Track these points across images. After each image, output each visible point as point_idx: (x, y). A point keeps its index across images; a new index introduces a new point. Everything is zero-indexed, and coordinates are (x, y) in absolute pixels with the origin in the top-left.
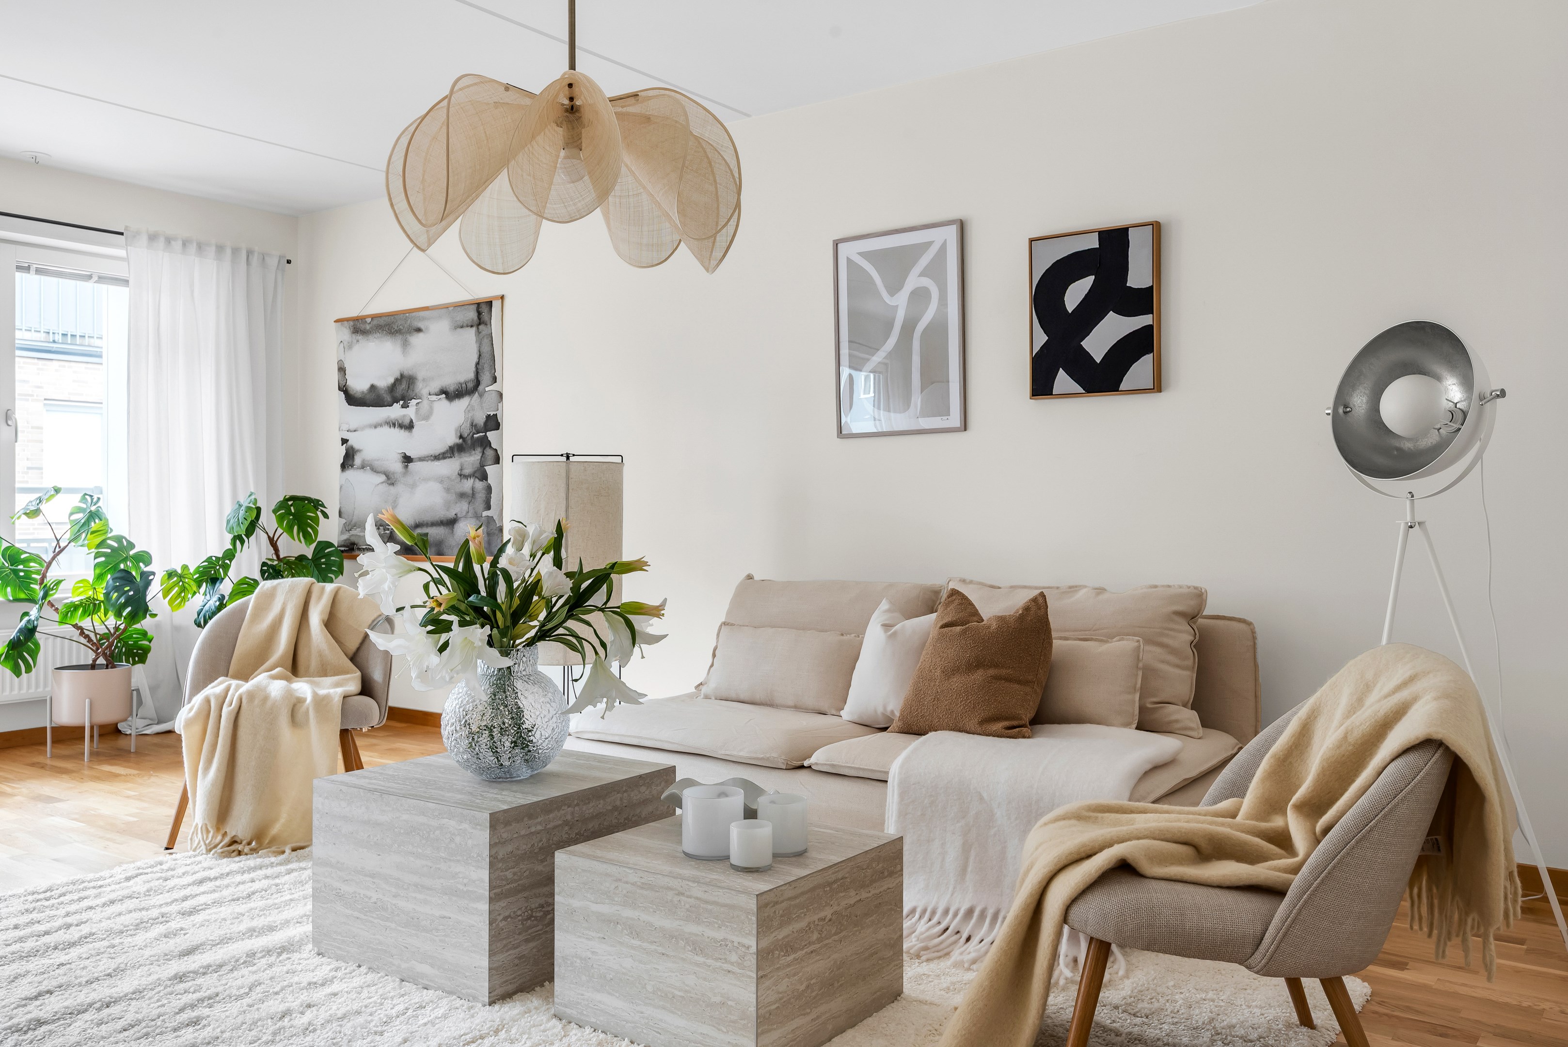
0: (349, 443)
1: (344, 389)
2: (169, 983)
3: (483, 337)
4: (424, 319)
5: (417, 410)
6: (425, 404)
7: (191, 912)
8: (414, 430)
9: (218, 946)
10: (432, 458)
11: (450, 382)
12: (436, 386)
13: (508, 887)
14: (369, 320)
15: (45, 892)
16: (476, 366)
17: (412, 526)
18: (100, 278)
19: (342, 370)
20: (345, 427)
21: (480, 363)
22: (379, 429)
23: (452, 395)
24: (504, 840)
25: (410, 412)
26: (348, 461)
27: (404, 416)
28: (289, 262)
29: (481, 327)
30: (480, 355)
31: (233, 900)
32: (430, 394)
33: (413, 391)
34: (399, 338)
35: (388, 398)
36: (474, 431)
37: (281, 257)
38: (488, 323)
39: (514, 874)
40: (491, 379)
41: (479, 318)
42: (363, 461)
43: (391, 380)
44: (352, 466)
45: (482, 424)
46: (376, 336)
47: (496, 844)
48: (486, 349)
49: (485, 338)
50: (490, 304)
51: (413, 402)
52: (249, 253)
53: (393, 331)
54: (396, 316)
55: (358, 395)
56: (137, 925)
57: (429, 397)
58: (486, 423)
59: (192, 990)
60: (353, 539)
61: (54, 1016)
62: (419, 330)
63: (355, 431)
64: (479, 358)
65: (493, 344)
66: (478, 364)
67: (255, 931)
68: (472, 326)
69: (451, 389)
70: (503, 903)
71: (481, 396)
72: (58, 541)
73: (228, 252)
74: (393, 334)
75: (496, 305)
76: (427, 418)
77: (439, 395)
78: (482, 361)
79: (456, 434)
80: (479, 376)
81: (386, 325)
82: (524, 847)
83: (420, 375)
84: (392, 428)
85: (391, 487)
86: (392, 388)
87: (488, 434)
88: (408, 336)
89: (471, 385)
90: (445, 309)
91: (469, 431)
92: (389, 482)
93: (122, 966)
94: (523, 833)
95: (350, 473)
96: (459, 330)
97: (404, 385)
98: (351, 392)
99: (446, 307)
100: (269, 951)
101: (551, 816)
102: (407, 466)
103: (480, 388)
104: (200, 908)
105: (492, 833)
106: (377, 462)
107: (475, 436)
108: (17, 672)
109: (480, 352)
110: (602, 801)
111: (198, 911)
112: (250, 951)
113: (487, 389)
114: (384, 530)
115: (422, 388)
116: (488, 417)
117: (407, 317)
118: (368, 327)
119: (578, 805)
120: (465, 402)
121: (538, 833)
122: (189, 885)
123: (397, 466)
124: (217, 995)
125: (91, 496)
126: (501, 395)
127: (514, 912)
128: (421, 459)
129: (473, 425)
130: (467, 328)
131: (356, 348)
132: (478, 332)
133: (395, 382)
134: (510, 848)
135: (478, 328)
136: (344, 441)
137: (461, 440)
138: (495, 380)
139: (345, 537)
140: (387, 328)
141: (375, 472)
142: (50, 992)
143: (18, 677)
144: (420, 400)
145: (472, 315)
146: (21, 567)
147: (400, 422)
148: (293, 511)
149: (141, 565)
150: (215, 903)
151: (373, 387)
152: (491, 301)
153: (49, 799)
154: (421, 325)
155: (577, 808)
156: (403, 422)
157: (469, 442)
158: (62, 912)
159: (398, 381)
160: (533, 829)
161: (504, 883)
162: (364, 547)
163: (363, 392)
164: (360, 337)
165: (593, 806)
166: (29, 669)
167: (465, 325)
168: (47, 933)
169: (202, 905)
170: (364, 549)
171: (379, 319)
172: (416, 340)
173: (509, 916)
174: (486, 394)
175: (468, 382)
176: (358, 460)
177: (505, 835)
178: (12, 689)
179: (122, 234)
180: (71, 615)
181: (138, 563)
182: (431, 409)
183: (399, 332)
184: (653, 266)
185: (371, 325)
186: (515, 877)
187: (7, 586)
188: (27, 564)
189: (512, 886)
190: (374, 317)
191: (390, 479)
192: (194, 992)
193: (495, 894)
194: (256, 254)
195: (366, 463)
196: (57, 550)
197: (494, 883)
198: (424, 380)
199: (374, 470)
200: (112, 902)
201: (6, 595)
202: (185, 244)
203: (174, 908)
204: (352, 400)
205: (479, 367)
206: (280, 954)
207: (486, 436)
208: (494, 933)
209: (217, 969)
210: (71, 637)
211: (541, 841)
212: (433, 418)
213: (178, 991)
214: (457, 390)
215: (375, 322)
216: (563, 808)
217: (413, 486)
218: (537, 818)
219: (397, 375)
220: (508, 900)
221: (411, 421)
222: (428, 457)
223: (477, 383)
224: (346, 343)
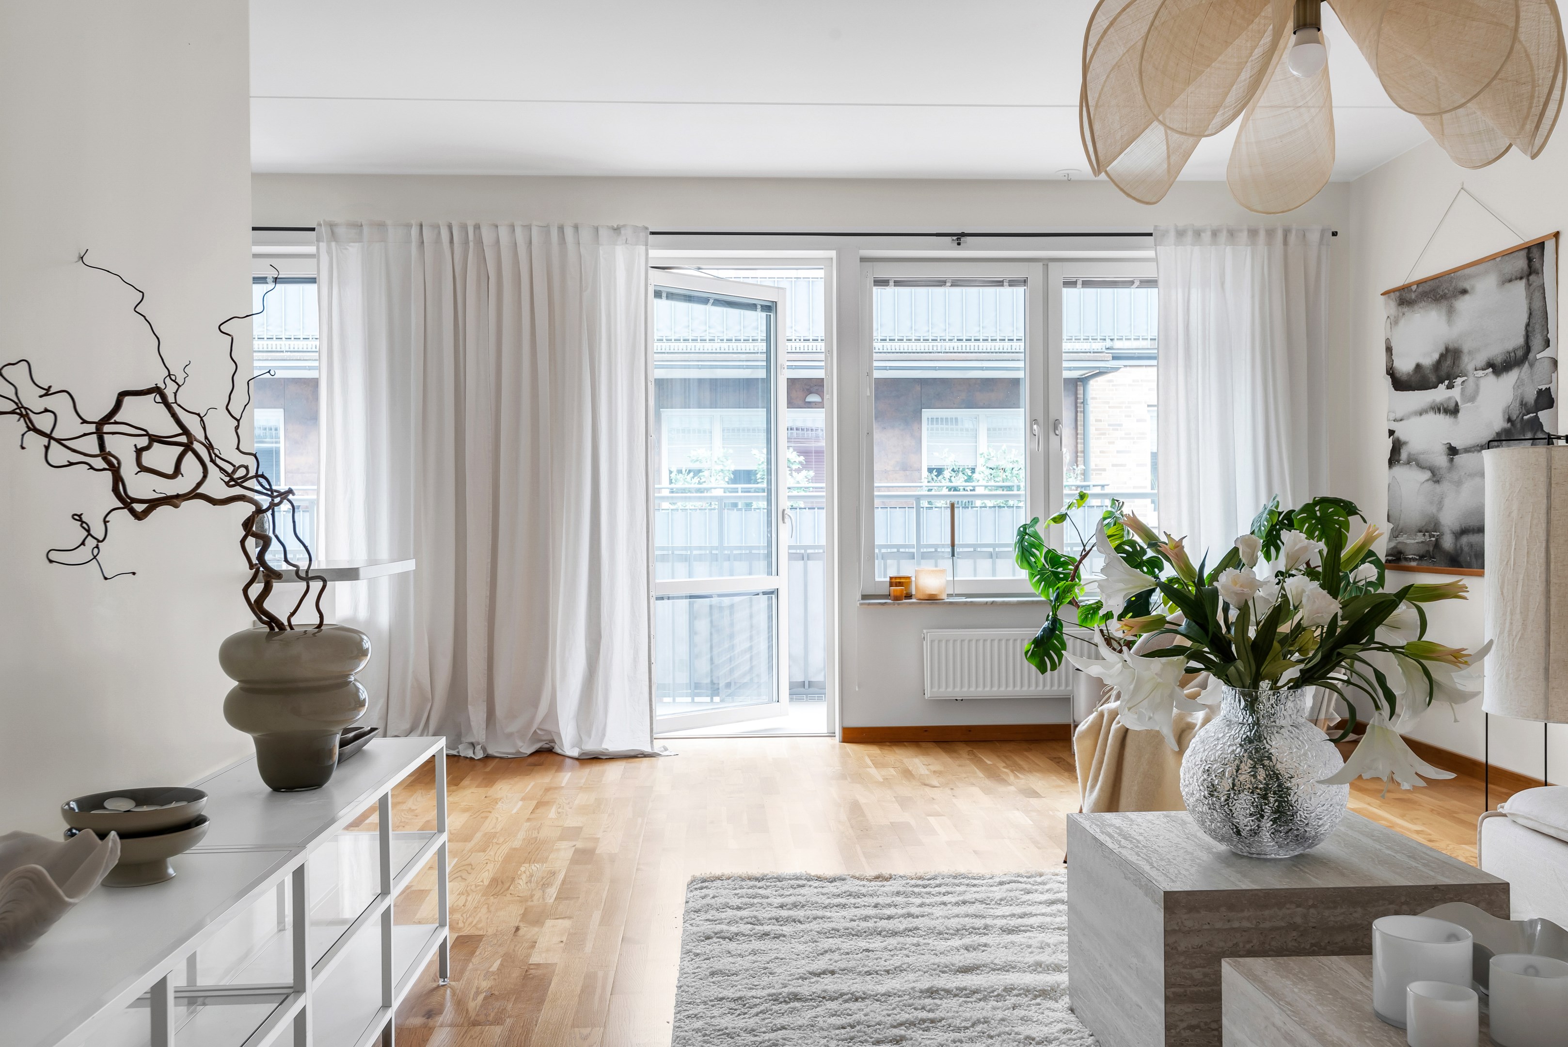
0: (1396, 434)
1: (1391, 372)
2: (918, 994)
3: (1534, 291)
4: (1470, 277)
5: (1463, 390)
6: (1471, 381)
7: (1013, 930)
8: (1460, 415)
9: (997, 972)
10: (1479, 448)
11: (1496, 350)
12: (1481, 359)
13: (1195, 989)
14: (1414, 287)
15: (929, 880)
16: (1526, 328)
17: (1457, 533)
18: (1141, 282)
19: (1389, 350)
20: (1392, 417)
21: (1531, 325)
22: (1425, 417)
23: (1498, 368)
24: (1187, 929)
25: (1456, 394)
26: (1394, 458)
27: (1450, 398)
28: (1335, 234)
29: (1532, 278)
30: (1530, 314)
31: (1059, 929)
32: (1476, 370)
33: (1458, 367)
34: (1445, 303)
35: (1433, 378)
36: (1524, 411)
37: (1323, 232)
38: (1540, 271)
39: (1206, 975)
40: (1544, 343)
41: (1530, 266)
42: (1409, 455)
43: (1436, 356)
44: (1398, 461)
45: (1533, 402)
46: (1421, 305)
47: (1174, 931)
48: (1537, 304)
49: (1536, 291)
50: (1541, 245)
51: (1459, 381)
52: (1286, 233)
53: (1438, 296)
54: (1441, 279)
55: (1404, 378)
56: (958, 930)
57: (1475, 372)
58: (1537, 400)
59: (928, 1008)
60: (1400, 547)
61: (811, 995)
62: (1464, 292)
63: (1401, 420)
64: (1529, 318)
65: (1545, 298)
66: (1528, 325)
67: (1041, 966)
68: (1521, 278)
69: (1499, 360)
70: (1188, 1008)
71: (1531, 366)
72: (1084, 546)
73: (1262, 234)
74: (1438, 300)
75: (1549, 246)
76: (1472, 399)
77: (1485, 370)
78: (1533, 321)
79: (1504, 417)
80: (1529, 341)
81: (1431, 291)
82: (1222, 944)
83: (1466, 348)
84: (1437, 414)
85: (1437, 486)
86: (1438, 364)
87: (1540, 414)
88: (1453, 301)
89: (1520, 353)
90: (1492, 261)
91: (1518, 412)
92: (1435, 479)
93: (905, 966)
94: (1219, 925)
95: (1398, 470)
96: (1508, 285)
97: (1449, 362)
98: (1398, 375)
99: (1492, 258)
100: (1028, 991)
101: (1267, 913)
102: (1452, 460)
103: (1531, 356)
104: (1022, 928)
105: (1167, 915)
106: (1422, 456)
107: (1525, 417)
108: (1042, 669)
109: (1530, 310)
110: (1359, 909)
111: (1020, 931)
112: (1012, 985)
113: (1538, 356)
114: (1430, 537)
115: (1469, 363)
116: (1540, 392)
117: (1452, 278)
118: (1413, 296)
119: (1314, 906)
120: (1511, 377)
121: (1245, 931)
122: (1040, 903)
123: (1442, 460)
124: (940, 1021)
125: (1117, 501)
126: (1555, 363)
127: (1206, 1024)
128: (1467, 450)
129: (1523, 404)
130: (1516, 282)
131: (1402, 322)
132: (1529, 284)
133: (1440, 358)
134: (1196, 941)
135: (1528, 280)
136: (1391, 433)
137: (1509, 424)
138: (1547, 343)
139: (1392, 544)
140: (1432, 293)
141: (1421, 467)
142: (833, 973)
143: (1043, 673)
144: (1465, 378)
145: (1521, 263)
146: (1060, 570)
147: (1445, 406)
148: (1318, 514)
149: (1156, 570)
150: (1040, 927)
151: (1418, 367)
152: (1543, 243)
153: (1035, 794)
154: (1467, 285)
155: (1312, 911)
156: (1448, 406)
157: (1519, 426)
158: (918, 901)
159: (1443, 356)
160: (1236, 924)
161: (1189, 982)
162: (1410, 557)
163: (1409, 374)
164: (1406, 309)
165: (1343, 913)
166: (1054, 667)
167: (1514, 277)
168: (889, 918)
169: (1027, 926)
170: (1410, 559)
171: (1424, 285)
172: (1463, 304)
173: (1197, 1026)
174: (1537, 363)
175: (1517, 349)
176: (1404, 456)
177: (1189, 924)
178: (1037, 685)
179: (1150, 235)
180: (1092, 618)
181: (1153, 568)
182: (1477, 386)
183: (1444, 297)
184: (1490, 163)
185: (1416, 293)
186: (1207, 980)
187: (1049, 587)
188: (1065, 567)
189: (1202, 989)
190: (1419, 283)
191: (1436, 477)
192: (929, 1012)
193: (1174, 993)
194: (1294, 232)
195: (1412, 457)
196: (1084, 553)
197: (1173, 980)
198: (1470, 352)
199: (1420, 466)
200: (964, 903)
201: (1048, 595)
202: (1215, 234)
203: (1000, 922)
204: (1400, 384)
205: (1530, 329)
206: (1036, 997)
207: (1537, 417)
208: (1172, 1041)
209: (969, 994)
210: (1089, 639)
211: (1249, 942)
212: (1479, 398)
213: (916, 1005)
214: (1505, 361)
215: (1420, 289)
216: (1288, 906)
217: (1459, 483)
218: (1242, 911)
219: (1442, 349)
220: (1194, 1005)
221: (1457, 404)
222: (1474, 447)
223: (1527, 348)
224: (1392, 318)
